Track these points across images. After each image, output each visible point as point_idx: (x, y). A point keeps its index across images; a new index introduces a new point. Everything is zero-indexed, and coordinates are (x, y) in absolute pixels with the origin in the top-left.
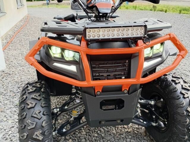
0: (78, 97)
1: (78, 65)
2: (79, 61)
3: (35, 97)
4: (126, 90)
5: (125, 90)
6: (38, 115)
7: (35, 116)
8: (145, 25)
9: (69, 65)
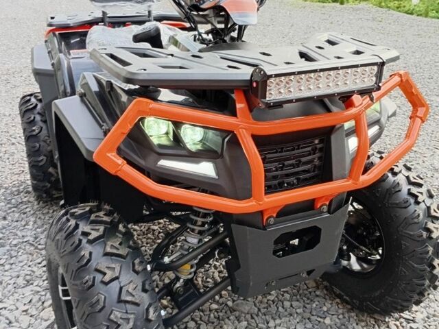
0: (193, 230)
1: (219, 161)
2: (219, 151)
3: (115, 251)
4: (325, 205)
5: (323, 205)
6: (133, 296)
7: (129, 298)
8: (381, 61)
9: (197, 162)
